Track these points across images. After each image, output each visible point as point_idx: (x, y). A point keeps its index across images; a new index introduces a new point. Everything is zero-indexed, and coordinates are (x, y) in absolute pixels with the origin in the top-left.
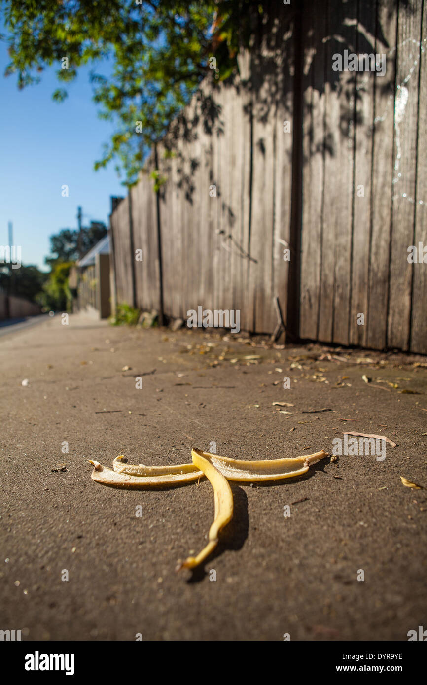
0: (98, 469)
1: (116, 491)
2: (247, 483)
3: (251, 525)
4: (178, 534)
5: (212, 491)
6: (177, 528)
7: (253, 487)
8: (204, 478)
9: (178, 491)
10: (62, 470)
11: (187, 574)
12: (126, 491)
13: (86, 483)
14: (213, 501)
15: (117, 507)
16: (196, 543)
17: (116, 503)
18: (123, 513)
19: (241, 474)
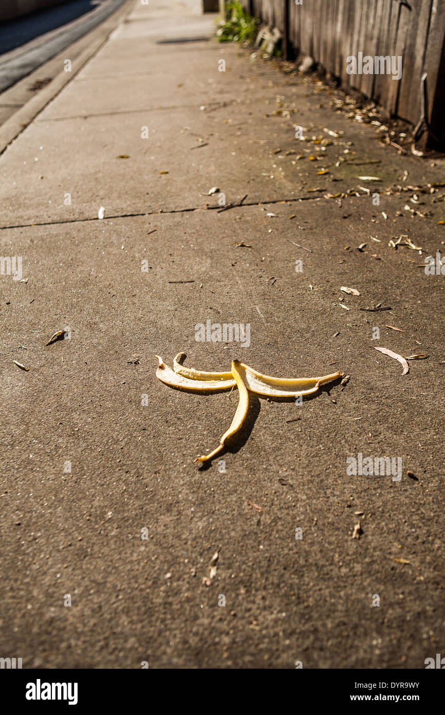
0: (162, 367)
1: (172, 391)
2: (265, 397)
3: (252, 435)
4: (204, 435)
5: (238, 402)
6: (205, 430)
7: (269, 401)
8: (236, 387)
9: (215, 397)
10: (135, 363)
11: (200, 465)
12: (179, 392)
13: (152, 379)
14: (236, 411)
15: (170, 406)
16: (212, 444)
17: (170, 403)
18: (173, 412)
19: (264, 387)
